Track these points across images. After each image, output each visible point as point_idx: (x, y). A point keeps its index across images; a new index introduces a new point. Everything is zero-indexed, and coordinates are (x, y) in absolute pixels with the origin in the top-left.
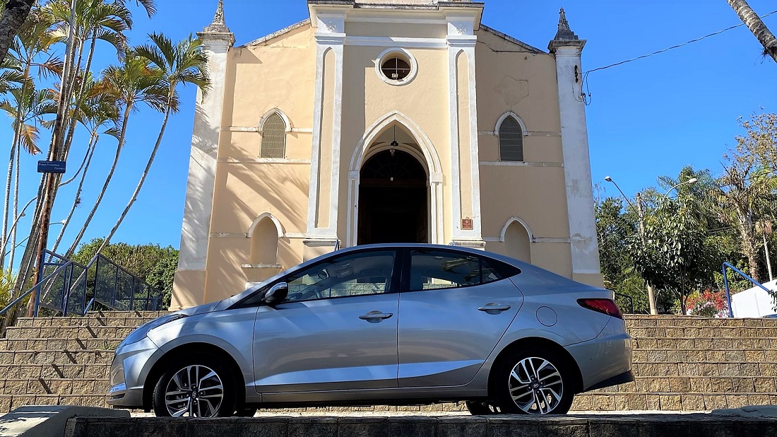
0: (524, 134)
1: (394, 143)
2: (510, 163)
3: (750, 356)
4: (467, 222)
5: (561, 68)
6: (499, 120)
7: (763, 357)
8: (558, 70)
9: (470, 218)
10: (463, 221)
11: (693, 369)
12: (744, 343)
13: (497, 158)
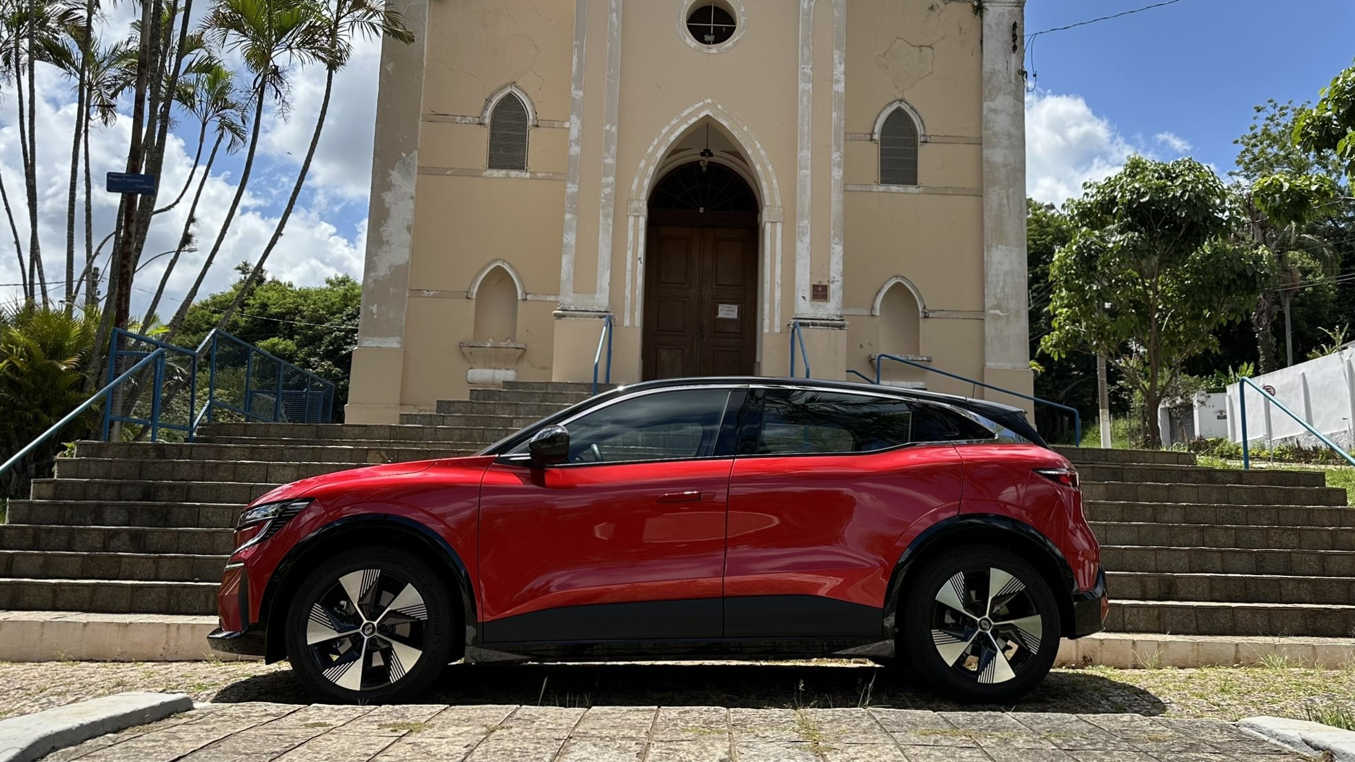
0: (921, 139)
1: (707, 153)
2: (894, 188)
3: (1275, 538)
4: (820, 289)
5: (990, 26)
6: (882, 115)
7: (1296, 541)
8: (986, 31)
9: (825, 283)
10: (815, 287)
11: (1180, 560)
12: (1267, 516)
13: (875, 179)
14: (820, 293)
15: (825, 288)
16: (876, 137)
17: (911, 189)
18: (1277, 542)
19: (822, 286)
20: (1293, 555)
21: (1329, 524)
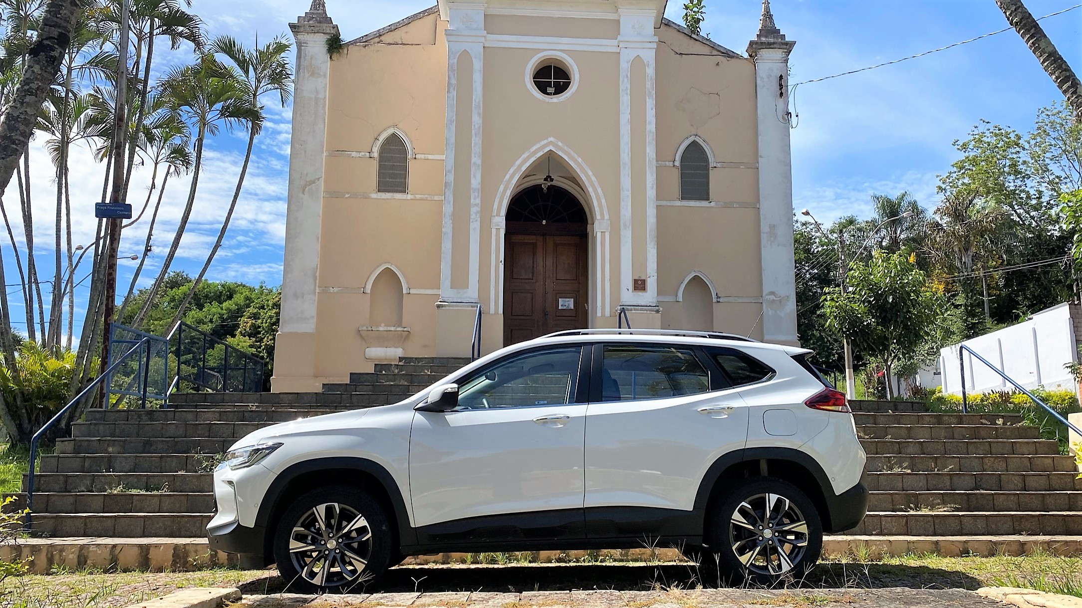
0: (711, 165)
1: (548, 178)
2: (692, 203)
3: (989, 464)
4: (640, 282)
5: (762, 78)
6: (681, 147)
7: (1004, 465)
8: (759, 82)
9: (643, 278)
10: (636, 281)
11: (920, 481)
12: (982, 448)
13: (677, 196)
14: (640, 285)
15: (644, 282)
16: (677, 163)
17: (704, 204)
18: (990, 467)
19: (641, 280)
20: (1002, 476)
21: (1027, 453)
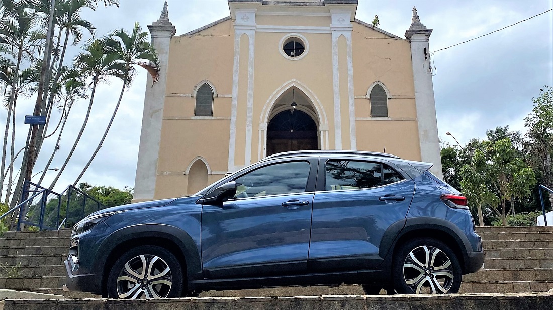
0: (388, 97)
1: (294, 104)
2: (378, 119)
5: (414, 49)
6: (370, 88)
8: (413, 51)
11: (520, 264)
13: (369, 115)
16: (368, 97)
17: (385, 119)
